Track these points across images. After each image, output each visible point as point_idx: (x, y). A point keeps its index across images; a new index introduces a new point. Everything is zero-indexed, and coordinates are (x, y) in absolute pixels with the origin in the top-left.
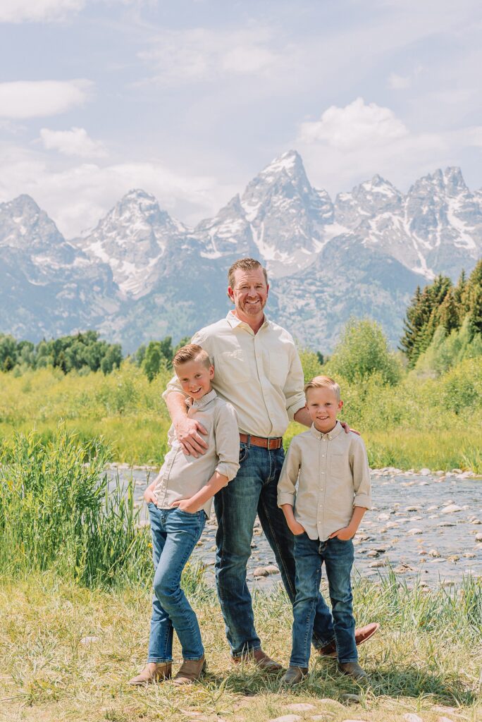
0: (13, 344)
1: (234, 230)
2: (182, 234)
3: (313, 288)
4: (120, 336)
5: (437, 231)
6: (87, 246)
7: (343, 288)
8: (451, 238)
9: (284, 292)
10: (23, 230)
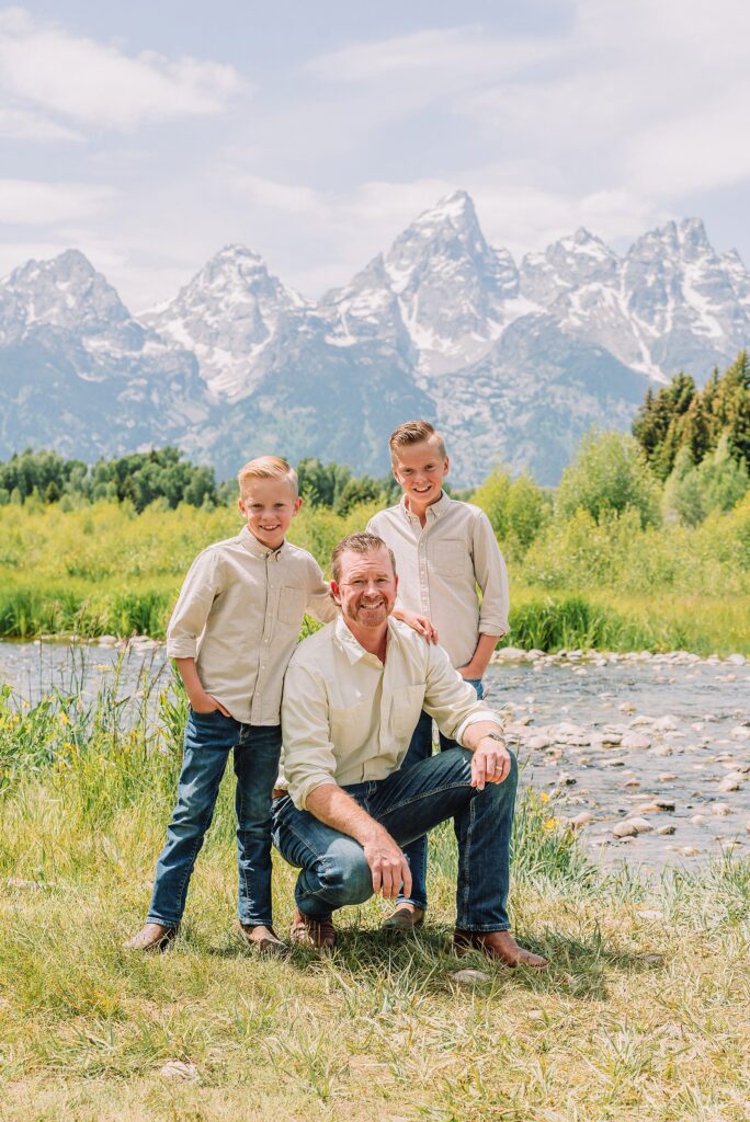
0: (58, 465)
1: (373, 307)
2: (299, 310)
3: (487, 391)
4: (209, 455)
6: (164, 325)
7: (531, 391)
8: (687, 321)
9: (445, 395)
10: (71, 302)
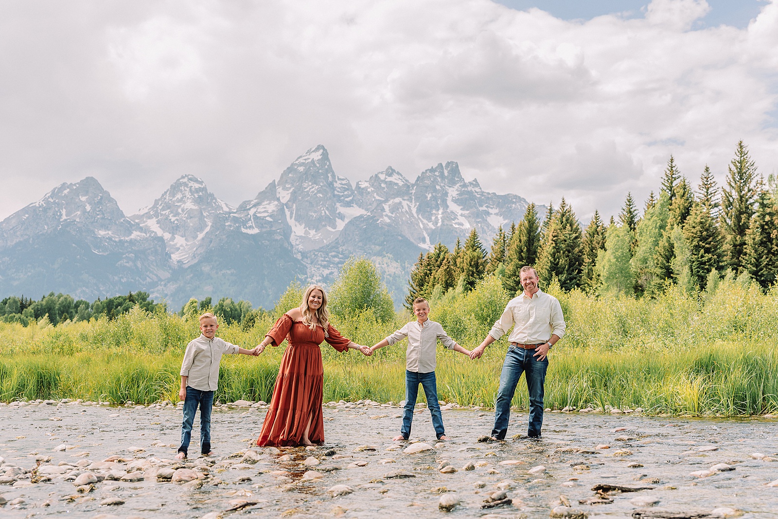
0: (70, 303)
1: (270, 211)
2: (226, 213)
5: (438, 214)
6: (144, 222)
8: (450, 220)
9: (311, 263)
10: (88, 208)
